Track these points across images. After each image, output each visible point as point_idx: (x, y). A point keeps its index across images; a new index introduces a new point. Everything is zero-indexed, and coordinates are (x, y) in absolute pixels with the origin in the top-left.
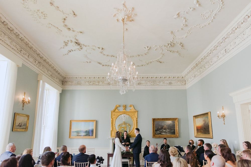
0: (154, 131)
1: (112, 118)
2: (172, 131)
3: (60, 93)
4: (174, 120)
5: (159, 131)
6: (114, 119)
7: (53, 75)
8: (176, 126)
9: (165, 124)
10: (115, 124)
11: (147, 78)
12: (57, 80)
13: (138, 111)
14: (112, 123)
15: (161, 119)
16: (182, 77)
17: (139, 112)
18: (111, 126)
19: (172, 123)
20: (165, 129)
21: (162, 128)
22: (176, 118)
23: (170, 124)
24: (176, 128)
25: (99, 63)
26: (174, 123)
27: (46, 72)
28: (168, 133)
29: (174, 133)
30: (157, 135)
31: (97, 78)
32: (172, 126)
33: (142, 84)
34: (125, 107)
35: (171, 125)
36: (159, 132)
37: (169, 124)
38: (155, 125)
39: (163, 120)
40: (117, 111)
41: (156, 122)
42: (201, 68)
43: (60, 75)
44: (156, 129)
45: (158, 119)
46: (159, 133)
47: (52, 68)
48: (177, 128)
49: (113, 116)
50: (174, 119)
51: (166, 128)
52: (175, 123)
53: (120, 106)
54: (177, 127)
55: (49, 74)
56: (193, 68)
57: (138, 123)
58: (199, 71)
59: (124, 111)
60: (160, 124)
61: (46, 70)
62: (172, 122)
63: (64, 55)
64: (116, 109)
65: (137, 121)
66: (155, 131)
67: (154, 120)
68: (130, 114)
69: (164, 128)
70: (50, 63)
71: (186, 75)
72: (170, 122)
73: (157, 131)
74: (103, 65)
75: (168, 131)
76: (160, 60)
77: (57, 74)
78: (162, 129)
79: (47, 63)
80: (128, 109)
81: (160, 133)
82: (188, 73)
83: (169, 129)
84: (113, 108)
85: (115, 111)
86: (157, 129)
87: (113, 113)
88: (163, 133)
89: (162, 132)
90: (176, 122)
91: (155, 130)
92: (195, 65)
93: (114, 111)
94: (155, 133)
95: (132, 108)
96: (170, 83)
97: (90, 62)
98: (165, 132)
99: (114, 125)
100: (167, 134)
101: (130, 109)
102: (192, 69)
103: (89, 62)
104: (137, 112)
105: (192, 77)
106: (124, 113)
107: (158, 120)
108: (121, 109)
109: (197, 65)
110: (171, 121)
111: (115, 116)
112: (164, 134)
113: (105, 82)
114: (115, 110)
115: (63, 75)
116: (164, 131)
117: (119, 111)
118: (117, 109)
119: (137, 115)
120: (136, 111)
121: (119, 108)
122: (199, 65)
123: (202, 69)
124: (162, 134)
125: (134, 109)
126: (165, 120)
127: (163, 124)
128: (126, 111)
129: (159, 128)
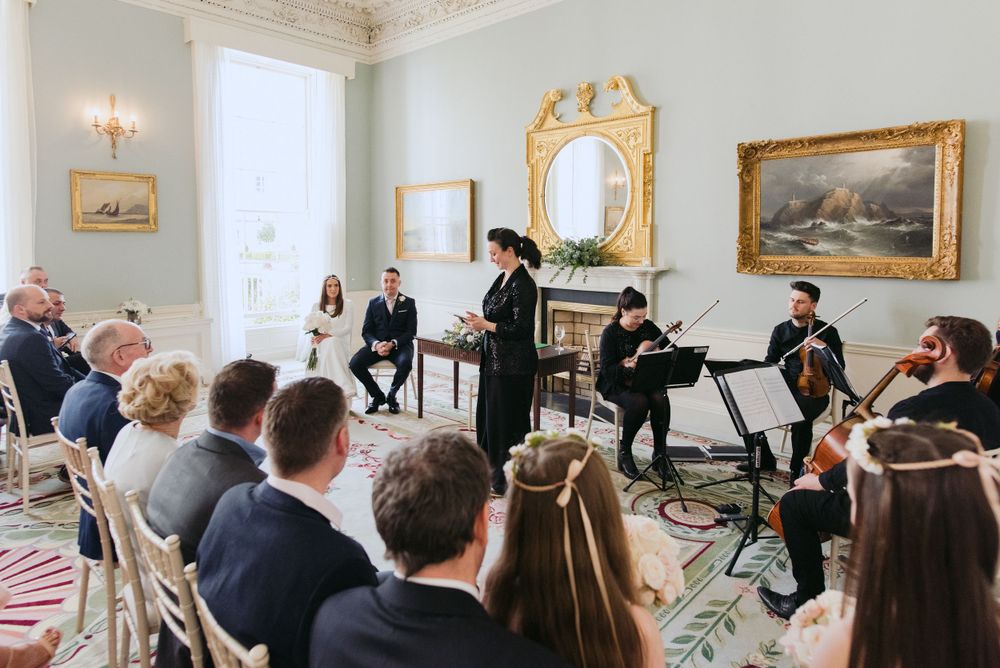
0: (745, 230)
1: (533, 161)
2: (903, 228)
5: (792, 227)
8: (943, 188)
9: (841, 175)
10: (543, 196)
13: (654, 110)
14: (532, 190)
15: (801, 142)
17: (661, 115)
19: (908, 165)
20: (839, 214)
21: (813, 208)
22: (940, 128)
23: (886, 179)
26: (927, 168)
28: (863, 244)
29: (919, 243)
30: (771, 254)
32: (903, 187)
34: (590, 94)
35: (895, 179)
36: (789, 237)
37: (879, 174)
38: (757, 191)
39: (828, 147)
40: (551, 122)
41: (767, 171)
44: (769, 216)
46: (792, 243)
48: (951, 208)
49: (536, 153)
50: (919, 131)
51: (846, 211)
52: (932, 161)
54: (952, 193)
57: (657, 184)
59: (586, 116)
60: (800, 178)
62: (907, 158)
64: (546, 112)
65: (648, 169)
66: (756, 232)
67: (750, 156)
68: (613, 134)
69: (828, 205)
72: (886, 162)
73: (775, 229)
75: (863, 230)
78: (813, 216)
81: (798, 245)
83: (870, 215)
84: (535, 109)
86: (777, 216)
88: (822, 246)
90: (946, 160)
91: (755, 222)
94: (762, 244)
98: (835, 236)
99: (540, 200)
100: (854, 249)
101: (615, 105)
106: (585, 129)
107: (786, 152)
110: (899, 151)
111: (544, 154)
112: (827, 254)
114: (543, 120)
116: (832, 226)
117: (559, 124)
121: (561, 108)
125: (630, 98)
126: (842, 146)
127: (821, 180)
128: (593, 119)
129: (788, 205)
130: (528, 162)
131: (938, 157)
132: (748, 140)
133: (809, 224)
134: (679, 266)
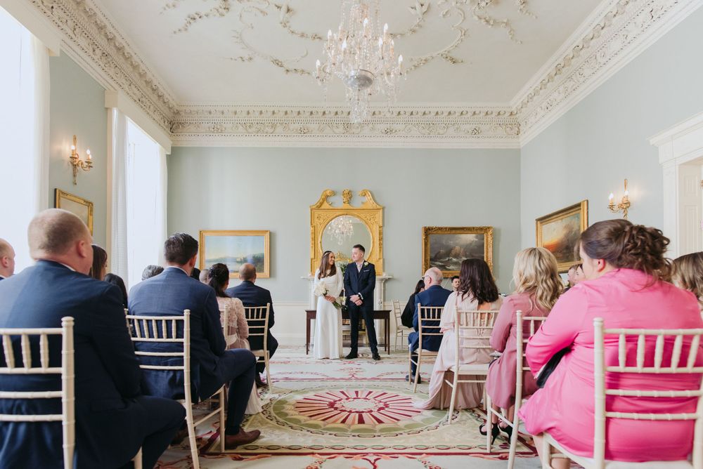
0: (426, 261)
1: (314, 224)
3: (167, 155)
4: (481, 231)
5: (441, 260)
6: (320, 229)
7: (144, 99)
8: (487, 249)
9: (457, 242)
10: (321, 242)
11: (412, 113)
12: (157, 117)
13: (383, 208)
14: (314, 239)
15: (446, 228)
16: (511, 114)
17: (386, 210)
18: (311, 249)
19: (477, 240)
20: (456, 256)
21: (448, 253)
22: (489, 228)
23: (471, 244)
24: (485, 254)
25: (278, 64)
26: (482, 241)
27: (126, 87)
31: (270, 114)
32: (476, 247)
33: (396, 131)
34: (349, 196)
35: (474, 244)
36: (440, 264)
37: (468, 242)
38: (429, 246)
39: (454, 231)
40: (326, 205)
41: (432, 238)
42: (570, 78)
43: (165, 103)
44: (433, 256)
45: (440, 229)
47: (140, 75)
48: (490, 254)
49: (316, 220)
50: (481, 229)
51: (459, 254)
52: (483, 239)
53: (334, 193)
54: (490, 249)
55: (135, 94)
56: (547, 81)
57: (384, 240)
58: (561, 89)
59: (347, 206)
60: (444, 242)
61: (124, 81)
62: (477, 237)
63: (175, 32)
64: (324, 200)
65: (381, 233)
66: (429, 262)
67: (428, 231)
68: (362, 216)
69: (453, 252)
70: (135, 59)
71: (524, 105)
72: (470, 238)
73: (436, 261)
74: (287, 71)
76: (452, 55)
77: (155, 98)
78: (449, 256)
79: (127, 59)
80: (357, 203)
82: (531, 98)
83: (466, 256)
84: (316, 199)
85: (323, 207)
86: (436, 256)
87: (317, 213)
88: (451, 267)
89: (449, 262)
90: (488, 239)
91: (429, 258)
92: (552, 70)
93: (319, 206)
95: (368, 198)
96: (476, 132)
97: (251, 59)
98: (456, 263)
99: (320, 245)
101: (363, 203)
102: (543, 85)
103: (246, 57)
104: (381, 211)
105: (539, 109)
106: (346, 212)
107: (440, 232)
108: (339, 202)
109: (558, 70)
110: (474, 235)
111: (322, 221)
112: (453, 270)
113: (292, 126)
114: (321, 204)
115: (171, 101)
116: (454, 260)
117: (331, 208)
118: (325, 203)
119: (381, 218)
120: (378, 207)
121: (332, 199)
122: (564, 70)
123: (572, 83)
124: (450, 270)
125: (372, 201)
126: (458, 232)
127: (451, 243)
128: (352, 208)
129: (439, 252)
130: (311, 224)
131: (485, 238)
132: (427, 226)
133: (447, 259)
134: (395, 276)
